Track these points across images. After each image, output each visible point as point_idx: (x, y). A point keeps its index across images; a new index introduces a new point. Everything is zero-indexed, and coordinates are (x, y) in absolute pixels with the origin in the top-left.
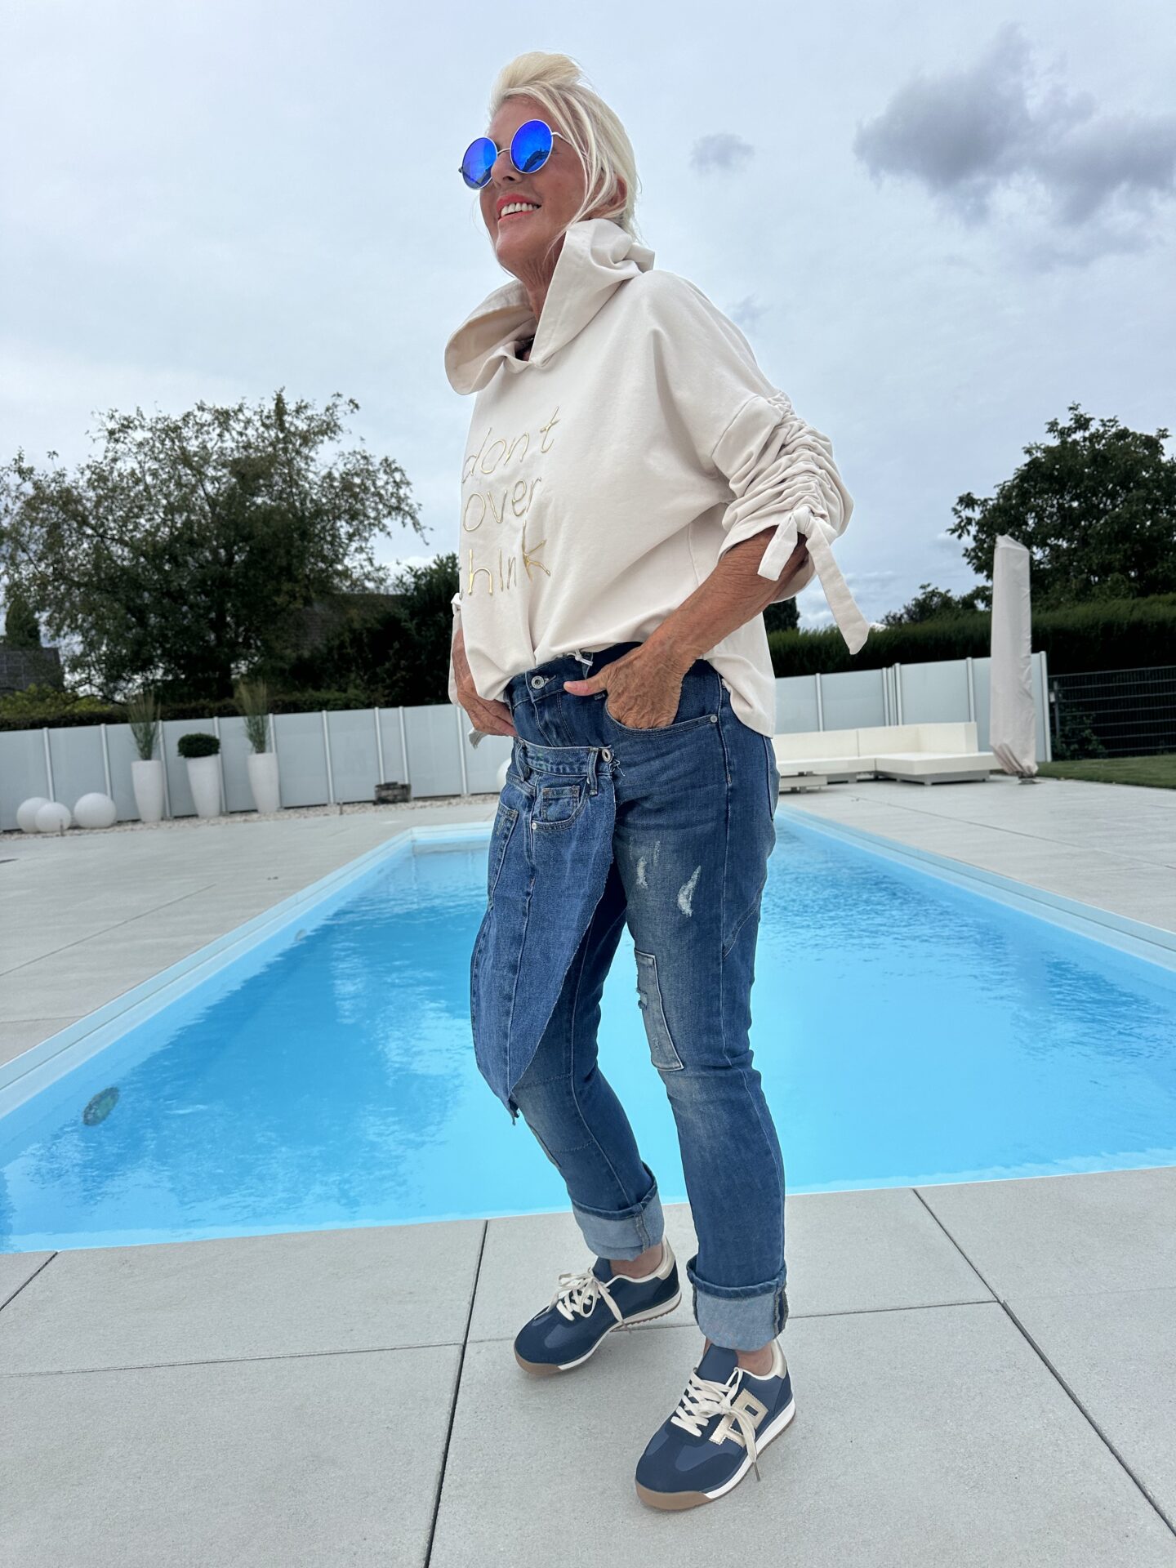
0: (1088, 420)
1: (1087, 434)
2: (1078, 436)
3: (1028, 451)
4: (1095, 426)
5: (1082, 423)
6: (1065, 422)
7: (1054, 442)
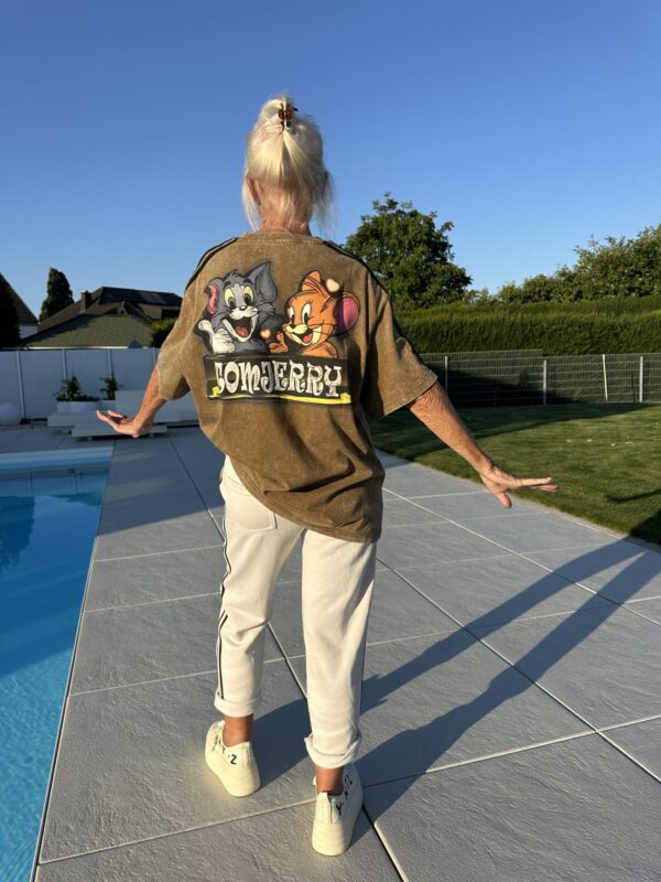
0: (396, 203)
1: (394, 212)
2: (390, 212)
3: (364, 219)
4: (398, 207)
5: (392, 204)
6: (383, 202)
7: (377, 215)
